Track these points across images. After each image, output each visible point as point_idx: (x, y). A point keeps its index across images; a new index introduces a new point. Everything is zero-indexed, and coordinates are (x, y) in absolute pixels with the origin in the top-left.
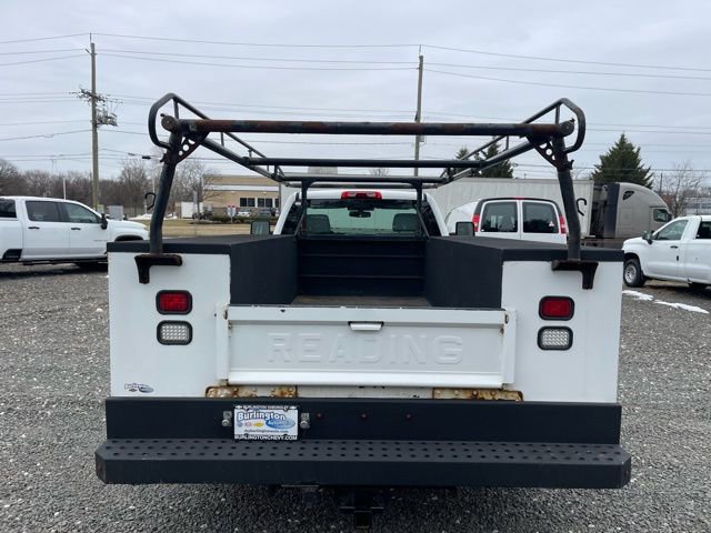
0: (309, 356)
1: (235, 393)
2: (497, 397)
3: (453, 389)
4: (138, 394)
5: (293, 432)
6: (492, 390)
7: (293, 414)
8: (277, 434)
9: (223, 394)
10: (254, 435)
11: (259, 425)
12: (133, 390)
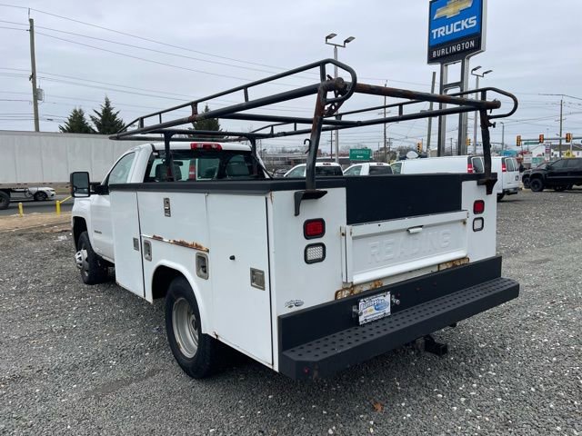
0: (389, 256)
1: (352, 292)
2: (462, 263)
3: (446, 263)
4: (295, 309)
5: (388, 310)
6: (460, 259)
7: (387, 298)
8: (380, 314)
9: (345, 294)
10: (370, 318)
11: (371, 310)
12: (291, 307)
